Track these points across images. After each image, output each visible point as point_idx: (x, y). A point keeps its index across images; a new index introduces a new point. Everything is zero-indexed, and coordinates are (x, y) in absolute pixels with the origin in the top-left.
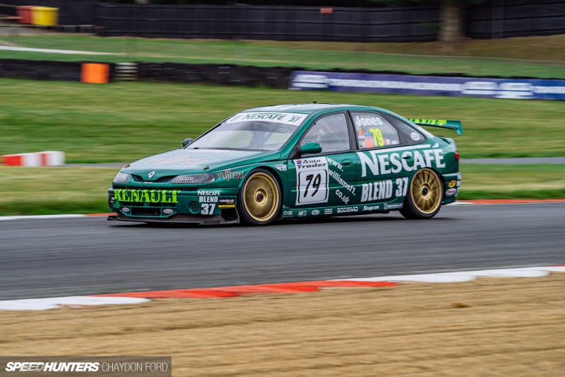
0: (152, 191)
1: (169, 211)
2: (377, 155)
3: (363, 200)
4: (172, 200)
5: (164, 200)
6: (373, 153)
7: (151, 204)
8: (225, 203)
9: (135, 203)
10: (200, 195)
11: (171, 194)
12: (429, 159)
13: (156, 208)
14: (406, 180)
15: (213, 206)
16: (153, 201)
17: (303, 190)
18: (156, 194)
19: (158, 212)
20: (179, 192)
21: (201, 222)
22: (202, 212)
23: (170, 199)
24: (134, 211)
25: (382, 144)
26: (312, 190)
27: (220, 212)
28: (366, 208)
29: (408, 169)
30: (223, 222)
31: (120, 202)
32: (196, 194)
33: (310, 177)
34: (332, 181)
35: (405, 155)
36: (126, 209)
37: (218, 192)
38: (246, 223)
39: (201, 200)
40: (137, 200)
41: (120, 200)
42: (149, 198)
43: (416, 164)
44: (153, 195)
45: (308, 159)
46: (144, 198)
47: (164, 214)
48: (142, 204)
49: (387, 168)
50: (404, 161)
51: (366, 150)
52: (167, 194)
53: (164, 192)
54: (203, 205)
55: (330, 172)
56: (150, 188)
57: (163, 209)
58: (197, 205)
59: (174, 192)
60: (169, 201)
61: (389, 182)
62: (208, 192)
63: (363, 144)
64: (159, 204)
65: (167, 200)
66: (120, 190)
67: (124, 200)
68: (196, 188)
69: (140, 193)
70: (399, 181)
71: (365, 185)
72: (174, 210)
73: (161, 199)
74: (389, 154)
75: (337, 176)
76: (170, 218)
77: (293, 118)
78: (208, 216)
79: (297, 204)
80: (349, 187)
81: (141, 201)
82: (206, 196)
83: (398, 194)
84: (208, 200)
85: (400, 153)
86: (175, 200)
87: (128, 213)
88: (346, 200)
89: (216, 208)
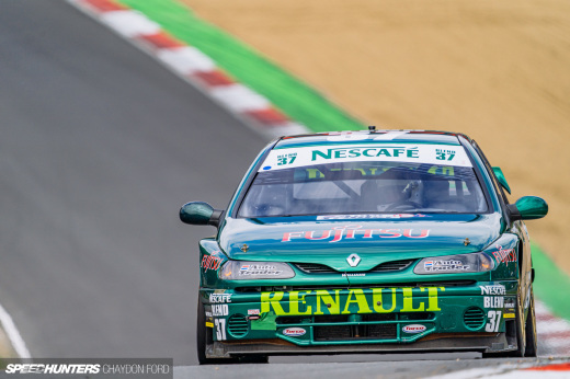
0: (377, 291)
1: (416, 328)
4: (427, 306)
5: (407, 307)
7: (365, 317)
8: (507, 311)
10: (485, 294)
11: (426, 294)
16: (379, 309)
18: (386, 295)
19: (390, 331)
20: (443, 289)
21: (488, 347)
22: (489, 328)
23: (422, 304)
24: (318, 333)
30: (506, 347)
31: (279, 319)
32: (478, 293)
36: (294, 331)
39: (487, 302)
40: (333, 311)
41: (279, 312)
42: (368, 303)
44: (377, 298)
46: (354, 307)
47: (403, 334)
48: (345, 318)
52: (415, 295)
53: (407, 290)
54: (490, 314)
57: (402, 325)
58: (477, 314)
59: (433, 290)
60: (422, 308)
62: (494, 287)
64: (392, 315)
65: (416, 305)
66: (279, 295)
67: (293, 312)
69: (343, 296)
72: (429, 325)
73: (400, 305)
81: (346, 311)
82: (493, 295)
84: (495, 305)
86: (434, 306)
89: (502, 318)
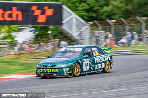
0: (50, 69)
1: (55, 74)
2: (98, 57)
3: (96, 69)
5: (54, 72)
6: (97, 57)
7: (50, 73)
8: (70, 72)
9: (45, 73)
12: (108, 58)
13: (52, 74)
14: (104, 63)
15: (67, 72)
16: (51, 72)
17: (84, 67)
18: (52, 70)
19: (52, 75)
21: (64, 77)
22: (65, 74)
24: (45, 75)
25: (98, 55)
26: (86, 67)
27: (69, 74)
28: (96, 71)
29: (104, 61)
30: (69, 76)
31: (40, 73)
32: (63, 70)
33: (86, 64)
34: (90, 65)
35: (103, 57)
36: (42, 74)
37: (68, 69)
38: (74, 76)
39: (64, 71)
40: (46, 72)
41: (40, 72)
42: (49, 71)
43: (105, 59)
44: (51, 70)
45: (85, 59)
46: (48, 71)
47: (54, 75)
48: (47, 73)
49: (100, 61)
50: (103, 59)
51: (95, 57)
52: (55, 70)
53: (54, 69)
54: (65, 72)
55: (90, 63)
56: (49, 69)
58: (63, 72)
59: (57, 69)
60: (56, 72)
61: (100, 64)
62: (66, 69)
63: (94, 55)
64: (52, 73)
66: (40, 70)
67: (42, 72)
68: (63, 68)
69: (47, 70)
70: (102, 64)
71: (96, 65)
72: (57, 74)
73: (53, 71)
74: (100, 57)
75: (91, 63)
76: (56, 76)
77: (79, 49)
78: (66, 75)
79: (83, 71)
80: (93, 66)
82: (65, 70)
83: (102, 67)
84: (66, 71)
85: (102, 57)
86: (57, 71)
87: (43, 75)
88: (92, 69)
89: (68, 73)
